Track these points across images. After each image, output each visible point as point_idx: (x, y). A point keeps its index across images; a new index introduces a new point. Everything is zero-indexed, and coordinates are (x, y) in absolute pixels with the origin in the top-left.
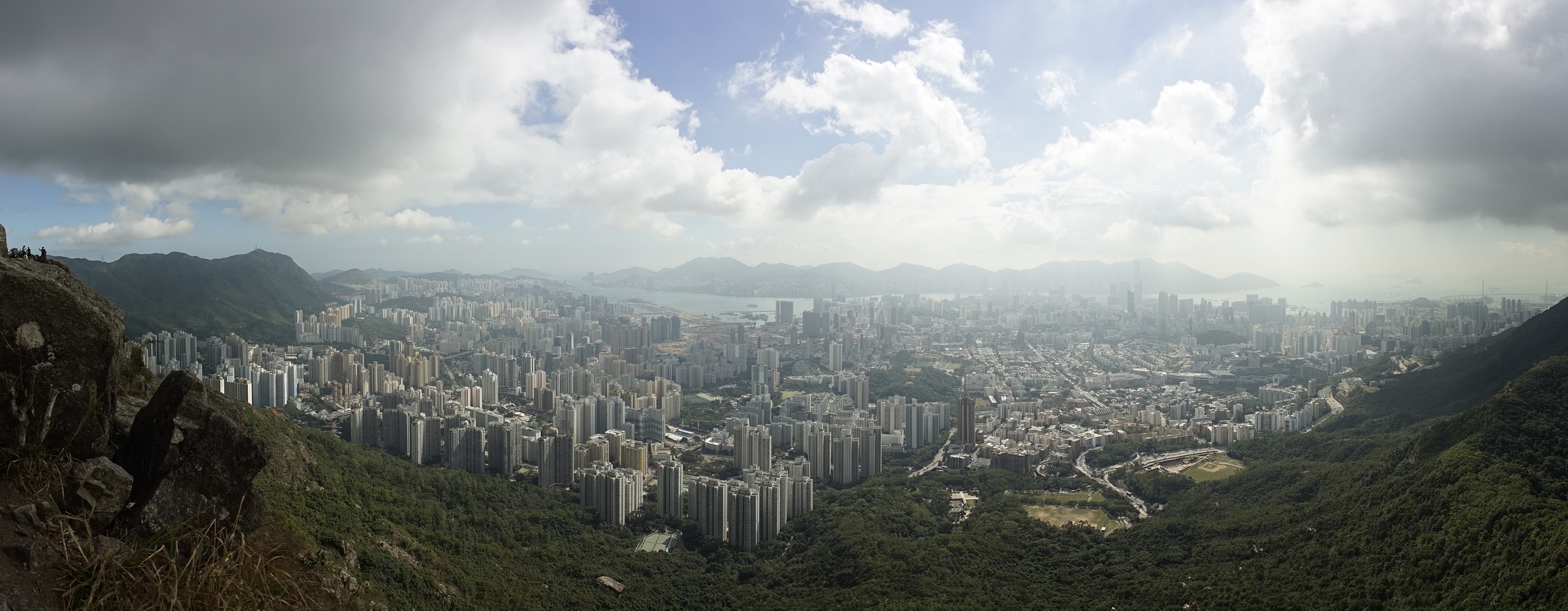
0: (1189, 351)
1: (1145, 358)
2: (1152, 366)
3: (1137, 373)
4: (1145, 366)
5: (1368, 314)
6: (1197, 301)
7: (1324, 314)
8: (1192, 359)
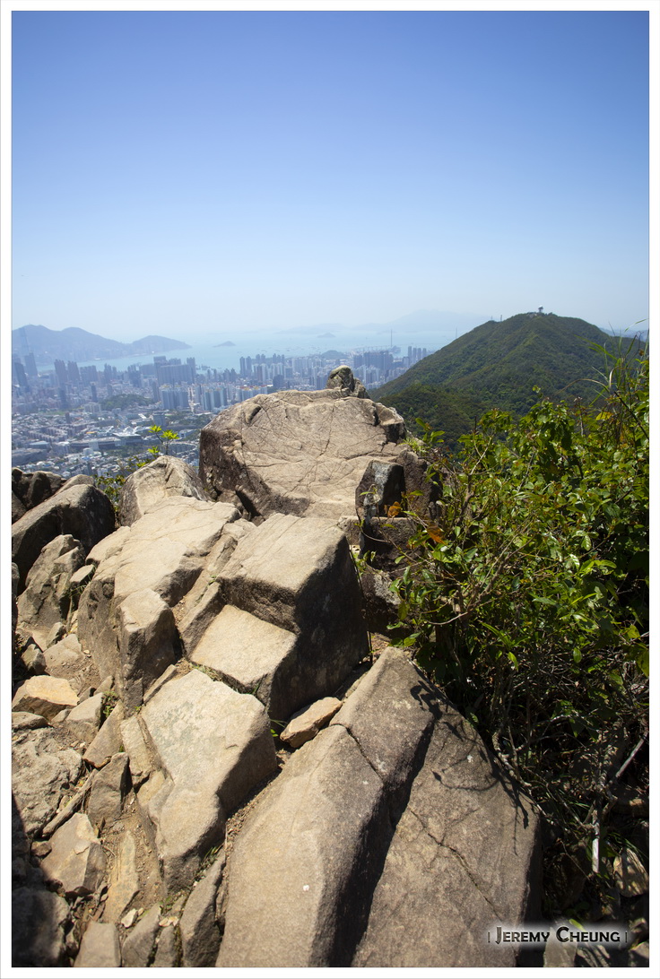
0: (94, 417)
1: (44, 431)
2: (52, 437)
3: (35, 447)
4: (44, 439)
5: (276, 368)
6: (100, 368)
7: (233, 370)
8: (97, 425)
